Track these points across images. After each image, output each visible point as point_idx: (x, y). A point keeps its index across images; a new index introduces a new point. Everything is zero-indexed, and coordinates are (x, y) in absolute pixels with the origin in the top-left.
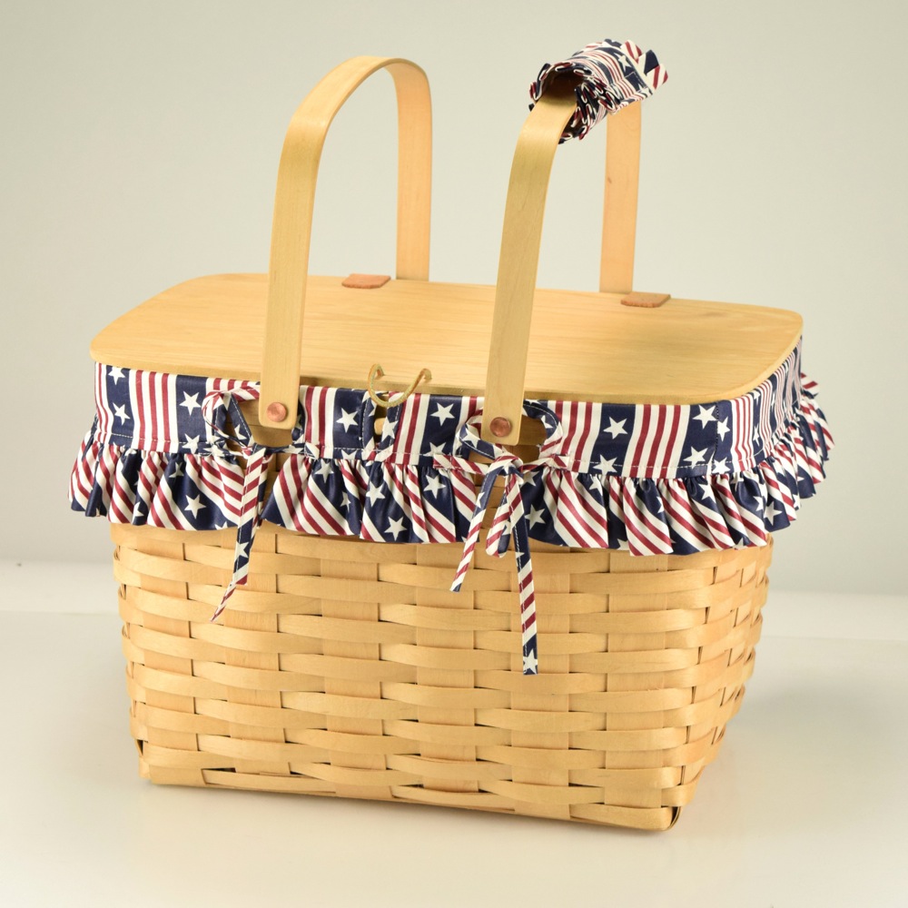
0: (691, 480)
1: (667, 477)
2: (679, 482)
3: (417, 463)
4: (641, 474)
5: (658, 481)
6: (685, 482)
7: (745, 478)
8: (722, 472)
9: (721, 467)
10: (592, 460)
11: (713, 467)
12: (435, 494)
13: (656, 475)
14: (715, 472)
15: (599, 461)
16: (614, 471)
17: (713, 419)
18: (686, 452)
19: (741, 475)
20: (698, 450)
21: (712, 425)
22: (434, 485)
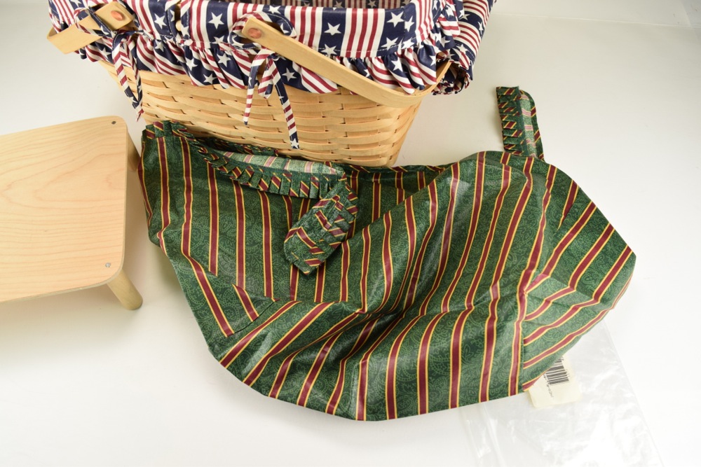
0: (386, 56)
1: (371, 56)
2: (378, 59)
3: (210, 47)
4: (353, 55)
5: (365, 59)
6: (383, 58)
7: (425, 45)
8: (409, 47)
9: (408, 44)
10: (319, 47)
11: (402, 46)
12: (226, 64)
13: (363, 56)
14: (403, 48)
15: (325, 48)
16: (335, 53)
17: (402, 20)
18: (383, 41)
19: (423, 43)
20: (392, 39)
21: (401, 25)
22: (223, 60)
